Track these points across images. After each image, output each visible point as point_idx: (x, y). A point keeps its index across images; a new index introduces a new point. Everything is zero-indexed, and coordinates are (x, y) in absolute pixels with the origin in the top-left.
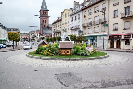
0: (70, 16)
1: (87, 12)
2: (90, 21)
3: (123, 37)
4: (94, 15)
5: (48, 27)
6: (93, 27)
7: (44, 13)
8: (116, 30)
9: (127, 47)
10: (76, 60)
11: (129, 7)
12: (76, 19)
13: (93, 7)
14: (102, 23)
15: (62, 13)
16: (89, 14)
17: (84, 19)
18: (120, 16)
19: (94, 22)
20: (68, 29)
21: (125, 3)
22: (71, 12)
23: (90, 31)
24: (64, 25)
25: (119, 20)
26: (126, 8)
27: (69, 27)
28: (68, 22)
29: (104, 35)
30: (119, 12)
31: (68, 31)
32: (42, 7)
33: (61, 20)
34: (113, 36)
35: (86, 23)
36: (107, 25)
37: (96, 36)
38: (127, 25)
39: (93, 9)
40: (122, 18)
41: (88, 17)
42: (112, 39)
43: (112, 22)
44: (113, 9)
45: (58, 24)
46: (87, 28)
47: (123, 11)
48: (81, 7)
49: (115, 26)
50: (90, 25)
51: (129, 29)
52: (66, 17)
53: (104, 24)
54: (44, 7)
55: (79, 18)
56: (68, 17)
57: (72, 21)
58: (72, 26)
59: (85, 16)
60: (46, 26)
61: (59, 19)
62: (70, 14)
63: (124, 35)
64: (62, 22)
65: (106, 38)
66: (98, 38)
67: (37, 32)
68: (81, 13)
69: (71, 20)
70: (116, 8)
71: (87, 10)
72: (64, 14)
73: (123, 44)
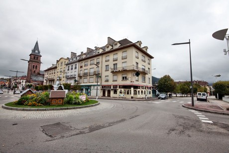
0: (67, 65)
1: (83, 64)
2: (86, 71)
3: (112, 88)
4: (89, 67)
5: (39, 74)
6: (88, 77)
7: (35, 58)
8: (107, 81)
9: (115, 95)
10: (68, 109)
11: (117, 64)
12: (72, 69)
13: (89, 60)
14: (96, 75)
15: (58, 61)
16: (85, 66)
17: (80, 69)
18: (110, 70)
19: (89, 73)
20: (64, 77)
21: (114, 61)
22: (67, 62)
23: (86, 80)
24: (59, 73)
25: (109, 73)
26: (114, 64)
27: (64, 76)
28: (64, 71)
29: (97, 85)
30: (110, 67)
31: (63, 79)
32: (34, 51)
33: (56, 68)
34: (105, 86)
35: (82, 73)
36: (100, 77)
37: (91, 86)
38: (115, 78)
39: (89, 62)
40: (111, 72)
41: (84, 68)
42: (104, 88)
43: (104, 74)
44: (105, 64)
45: (51, 72)
46: (83, 78)
47: (112, 67)
48: (78, 58)
49: (106, 77)
50: (85, 75)
51: (116, 81)
52: (61, 66)
53: (98, 75)
54: (37, 51)
55: (76, 68)
56: (64, 66)
57: (68, 70)
58: (68, 74)
59: (81, 67)
60: (36, 72)
61: (54, 66)
62: (66, 63)
63: (113, 86)
64: (57, 70)
65: (99, 88)
66: (92, 87)
67: (23, 78)
68: (78, 64)
69: (67, 68)
70: (107, 63)
71: (83, 62)
72: (60, 63)
73: (112, 93)
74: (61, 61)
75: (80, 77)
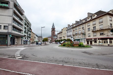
0: (66, 31)
1: (75, 29)
2: (76, 32)
3: (93, 40)
4: (78, 30)
5: (55, 35)
6: (78, 35)
7: (53, 29)
9: (95, 44)
11: (95, 27)
12: (69, 32)
14: (82, 34)
16: (76, 30)
17: (73, 32)
18: (91, 31)
19: (78, 33)
20: (66, 36)
21: (93, 25)
23: (77, 37)
24: (64, 35)
25: (91, 32)
26: (94, 27)
27: (66, 35)
28: (66, 33)
30: (91, 29)
31: (65, 37)
32: (53, 27)
33: (62, 32)
34: (88, 39)
35: (74, 33)
36: (85, 34)
37: (80, 39)
38: (95, 34)
39: (78, 28)
40: (92, 31)
42: (88, 41)
43: (87, 33)
44: (87, 28)
45: (60, 34)
46: (75, 36)
47: (93, 29)
48: (72, 27)
49: (89, 35)
50: (76, 34)
51: (96, 36)
52: (64, 31)
54: (54, 27)
55: (71, 31)
56: (65, 31)
57: (68, 33)
58: (68, 35)
59: (74, 31)
60: (54, 35)
61: (61, 32)
62: (66, 30)
64: (62, 33)
65: (85, 40)
66: (81, 40)
68: (72, 29)
70: (89, 27)
71: (75, 28)
72: (63, 30)
73: (93, 43)
74: (64, 29)
75: (74, 35)
